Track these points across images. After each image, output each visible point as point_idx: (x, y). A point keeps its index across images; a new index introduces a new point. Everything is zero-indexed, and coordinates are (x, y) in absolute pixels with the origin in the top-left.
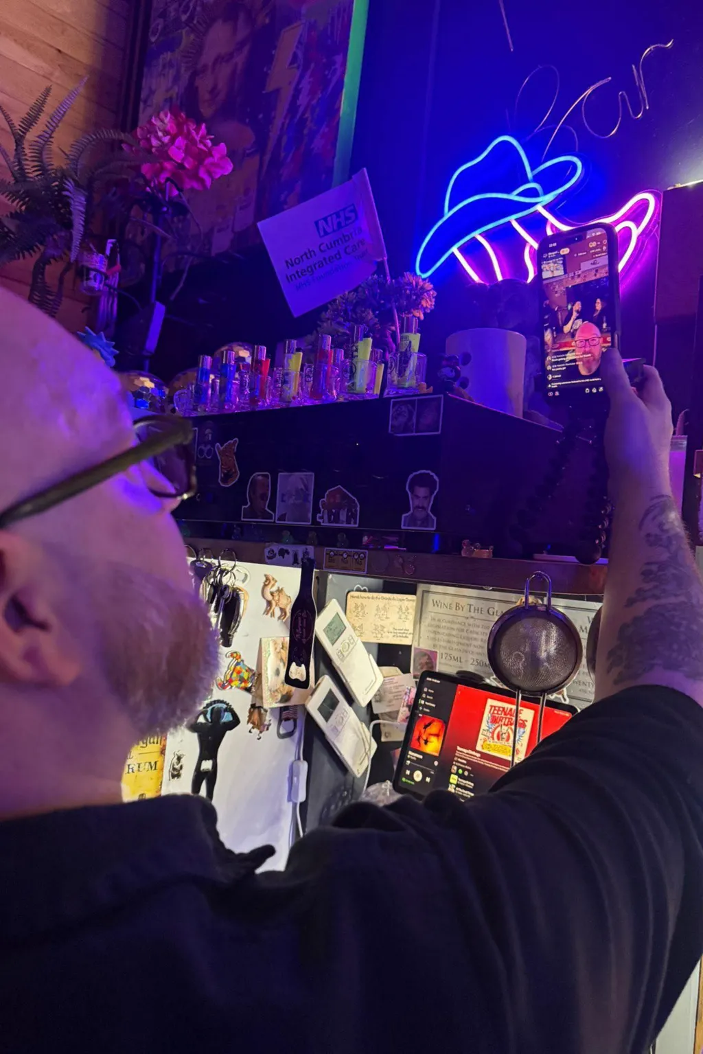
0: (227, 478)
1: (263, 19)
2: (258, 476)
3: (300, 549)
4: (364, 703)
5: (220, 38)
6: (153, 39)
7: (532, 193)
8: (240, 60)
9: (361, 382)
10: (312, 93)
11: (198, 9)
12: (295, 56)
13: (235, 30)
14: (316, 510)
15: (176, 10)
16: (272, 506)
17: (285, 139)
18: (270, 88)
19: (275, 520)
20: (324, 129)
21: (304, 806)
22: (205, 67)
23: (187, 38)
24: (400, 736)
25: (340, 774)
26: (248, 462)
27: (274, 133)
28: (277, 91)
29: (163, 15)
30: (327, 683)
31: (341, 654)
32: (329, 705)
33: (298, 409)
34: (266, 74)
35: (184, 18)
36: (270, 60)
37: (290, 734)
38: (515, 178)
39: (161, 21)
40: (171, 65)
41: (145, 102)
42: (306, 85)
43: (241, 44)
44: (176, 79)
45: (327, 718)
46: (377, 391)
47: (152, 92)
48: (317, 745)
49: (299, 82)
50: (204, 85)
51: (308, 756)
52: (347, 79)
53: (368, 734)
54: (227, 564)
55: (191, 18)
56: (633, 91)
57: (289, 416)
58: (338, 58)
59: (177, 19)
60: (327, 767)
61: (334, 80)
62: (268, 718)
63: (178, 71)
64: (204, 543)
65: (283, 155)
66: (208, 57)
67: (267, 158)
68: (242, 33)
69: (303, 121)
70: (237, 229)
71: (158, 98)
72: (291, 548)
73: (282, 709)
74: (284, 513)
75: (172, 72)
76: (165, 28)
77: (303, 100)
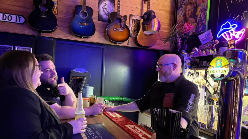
0: (198, 62)
1: (195, 5)
2: (201, 62)
3: (205, 68)
4: (212, 86)
5: (189, 7)
6: (179, 6)
7: (231, 28)
8: (192, 10)
9: (211, 53)
10: (203, 15)
11: (185, 3)
12: (200, 11)
13: (191, 6)
14: (207, 64)
15: (182, 3)
16: (202, 64)
17: (199, 21)
18: (197, 14)
19: (203, 66)
20: (205, 20)
21: (206, 96)
22: (187, 11)
23: (184, 7)
24: (216, 90)
25: (210, 94)
26: (200, 61)
27: (198, 20)
28: (198, 15)
29: (180, 3)
30: (208, 83)
31: (209, 80)
32: (208, 86)
33: (204, 56)
34: (196, 13)
35: (183, 4)
36: (197, 11)
37: (204, 89)
38: (229, 26)
39: (180, 4)
40: (182, 10)
41: (178, 15)
42: (202, 15)
43: (192, 8)
44: (183, 12)
45: (208, 87)
46: (212, 54)
47: (179, 13)
48: (207, 90)
49: (201, 14)
50: (187, 13)
51: (206, 91)
52: (207, 14)
53: (213, 90)
54: (198, 70)
55: (184, 4)
56: (243, 17)
57: (204, 57)
58: (206, 11)
59: (182, 4)
60: (208, 93)
61: (206, 14)
62: (201, 87)
63: (183, 11)
64: (195, 68)
65: (199, 23)
66: (187, 9)
67: (197, 23)
68: (192, 7)
69: (202, 19)
70: (193, 32)
71: (180, 14)
72: (204, 68)
73: (203, 86)
74: (204, 65)
75: (182, 11)
76: (180, 5)
77: (201, 16)
